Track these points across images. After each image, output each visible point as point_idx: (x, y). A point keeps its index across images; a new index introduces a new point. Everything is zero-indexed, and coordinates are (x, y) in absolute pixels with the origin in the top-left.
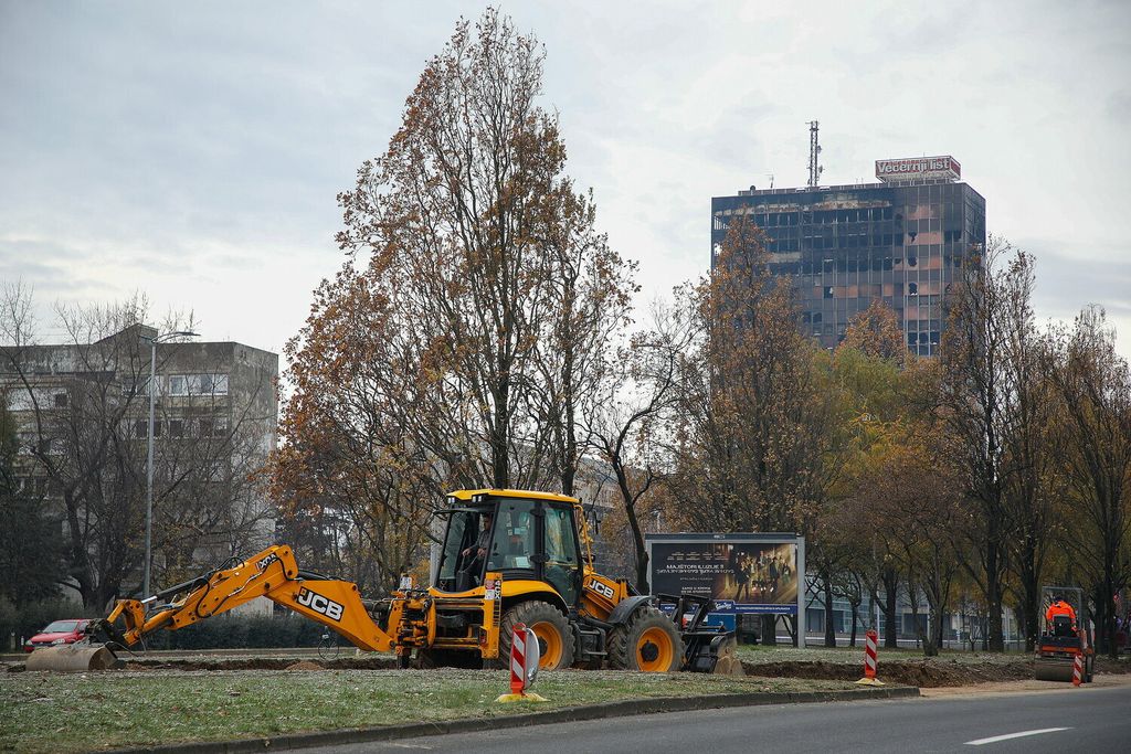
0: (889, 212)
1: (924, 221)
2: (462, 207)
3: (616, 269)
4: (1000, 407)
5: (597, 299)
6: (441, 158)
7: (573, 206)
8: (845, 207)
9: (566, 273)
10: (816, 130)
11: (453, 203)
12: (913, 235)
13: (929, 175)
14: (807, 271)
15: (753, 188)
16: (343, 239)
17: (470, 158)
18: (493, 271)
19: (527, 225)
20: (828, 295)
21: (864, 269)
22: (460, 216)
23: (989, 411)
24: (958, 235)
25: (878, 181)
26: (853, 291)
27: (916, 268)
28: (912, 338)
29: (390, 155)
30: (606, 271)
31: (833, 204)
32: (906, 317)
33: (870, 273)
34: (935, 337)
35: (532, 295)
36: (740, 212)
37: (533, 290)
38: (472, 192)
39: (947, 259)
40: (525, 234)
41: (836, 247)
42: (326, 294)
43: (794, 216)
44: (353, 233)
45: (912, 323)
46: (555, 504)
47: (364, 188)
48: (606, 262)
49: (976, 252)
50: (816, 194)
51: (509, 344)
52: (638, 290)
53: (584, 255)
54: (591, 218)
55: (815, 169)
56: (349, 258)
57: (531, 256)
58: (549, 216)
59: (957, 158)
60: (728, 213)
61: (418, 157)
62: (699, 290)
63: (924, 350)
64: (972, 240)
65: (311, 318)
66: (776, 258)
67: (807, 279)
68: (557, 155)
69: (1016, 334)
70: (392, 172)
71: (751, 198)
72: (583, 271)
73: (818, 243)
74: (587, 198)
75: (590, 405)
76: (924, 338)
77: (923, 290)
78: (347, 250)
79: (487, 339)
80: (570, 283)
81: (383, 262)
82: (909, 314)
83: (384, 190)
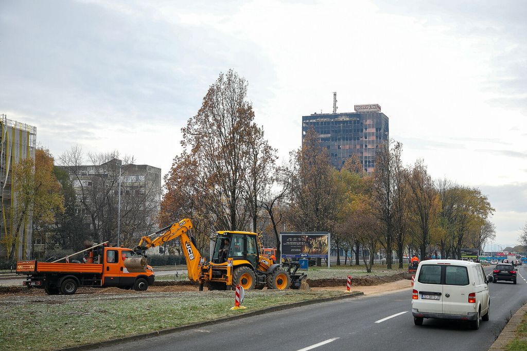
0: (358, 121)
1: (369, 125)
2: (221, 133)
3: (271, 152)
4: (392, 191)
5: (265, 160)
6: (214, 117)
7: (257, 131)
8: (345, 120)
9: (255, 152)
10: (335, 95)
11: (218, 131)
12: (366, 129)
13: (371, 110)
14: (332, 140)
15: (315, 113)
16: (183, 143)
17: (223, 117)
18: (230, 153)
19: (241, 137)
20: (339, 148)
21: (351, 140)
22: (220, 136)
23: (388, 193)
24: (380, 129)
25: (355, 112)
26: (347, 147)
27: (367, 139)
28: (366, 162)
29: (198, 116)
30: (267, 152)
31: (341, 119)
32: (364, 155)
33: (353, 141)
34: (373, 162)
35: (244, 160)
36: (311, 121)
37: (244, 158)
38: (224, 128)
39: (377, 137)
40: (241, 140)
41: (342, 133)
42: (177, 160)
43: (329, 123)
44: (186, 141)
45: (366, 157)
46: (251, 236)
47: (190, 127)
48: (267, 149)
49: (386, 135)
50: (335, 116)
51: (236, 176)
52: (277, 158)
53: (260, 147)
54: (262, 135)
55: (335, 107)
56: (185, 149)
57: (244, 147)
58: (249, 134)
59: (380, 105)
60: (308, 121)
61: (207, 116)
62: (297, 153)
63: (369, 166)
64: (385, 131)
65: (172, 168)
66: (322, 136)
67: (333, 143)
68: (252, 115)
69: (397, 169)
70: (199, 121)
71: (315, 116)
72: (260, 152)
73: (336, 132)
74: (261, 129)
75: (262, 195)
76: (369, 162)
77: (369, 147)
78: (184, 146)
79: (229, 175)
80: (256, 156)
81: (196, 150)
82: (365, 154)
83: (196, 127)
